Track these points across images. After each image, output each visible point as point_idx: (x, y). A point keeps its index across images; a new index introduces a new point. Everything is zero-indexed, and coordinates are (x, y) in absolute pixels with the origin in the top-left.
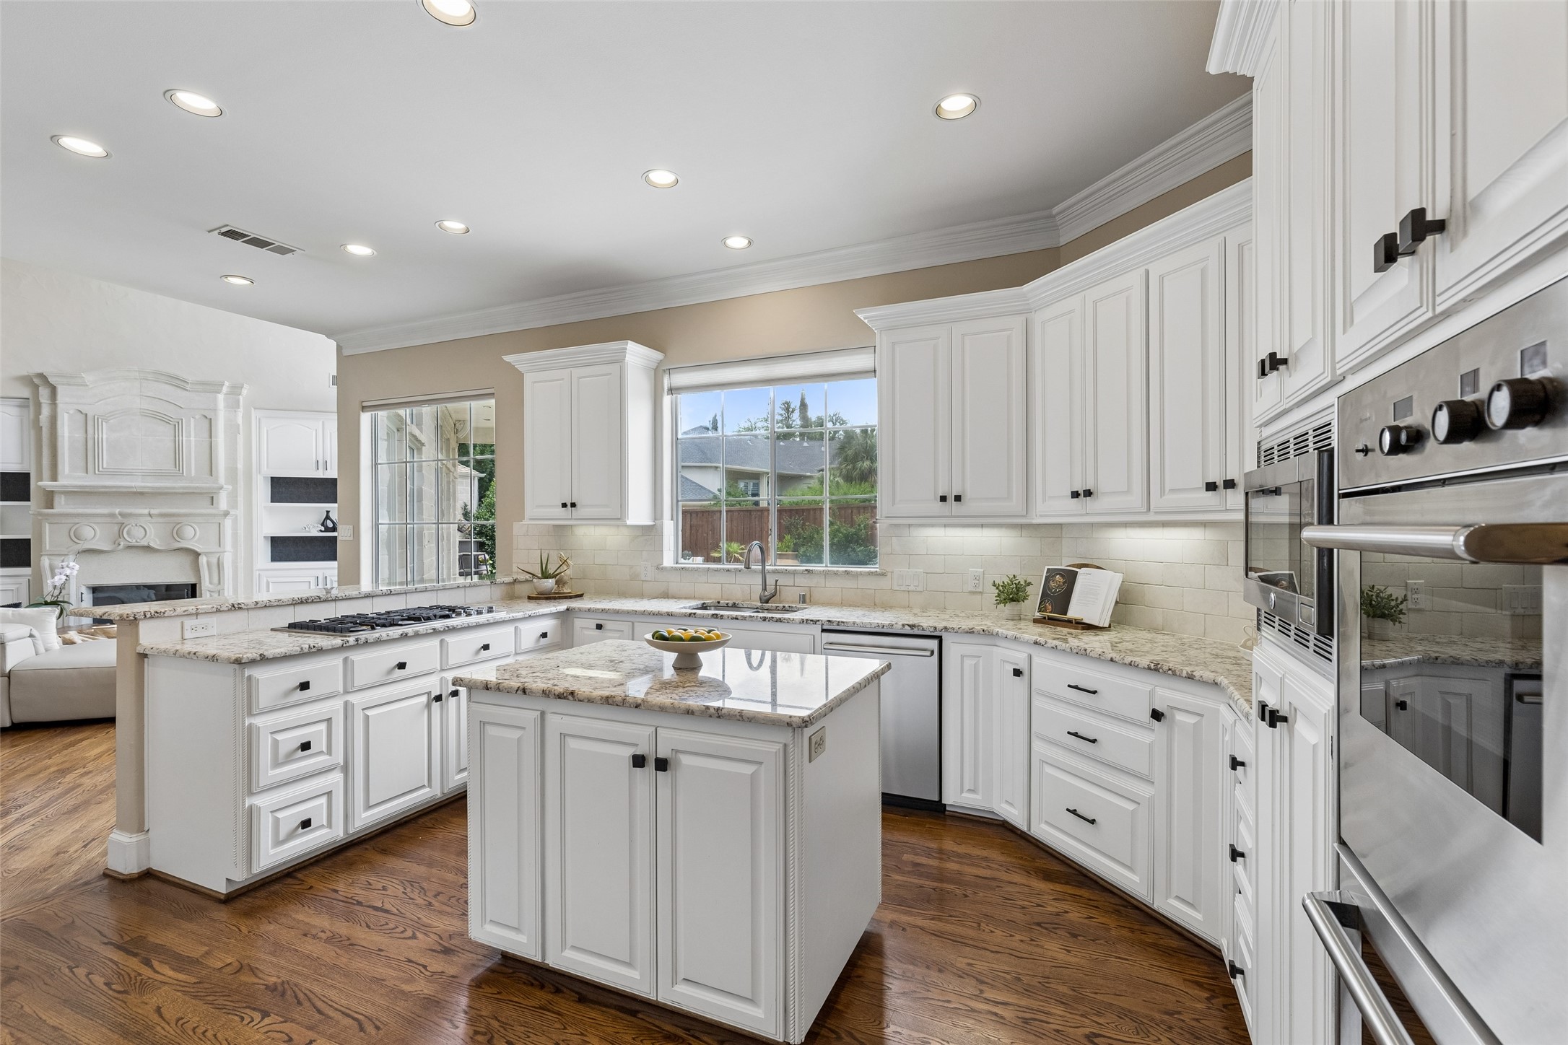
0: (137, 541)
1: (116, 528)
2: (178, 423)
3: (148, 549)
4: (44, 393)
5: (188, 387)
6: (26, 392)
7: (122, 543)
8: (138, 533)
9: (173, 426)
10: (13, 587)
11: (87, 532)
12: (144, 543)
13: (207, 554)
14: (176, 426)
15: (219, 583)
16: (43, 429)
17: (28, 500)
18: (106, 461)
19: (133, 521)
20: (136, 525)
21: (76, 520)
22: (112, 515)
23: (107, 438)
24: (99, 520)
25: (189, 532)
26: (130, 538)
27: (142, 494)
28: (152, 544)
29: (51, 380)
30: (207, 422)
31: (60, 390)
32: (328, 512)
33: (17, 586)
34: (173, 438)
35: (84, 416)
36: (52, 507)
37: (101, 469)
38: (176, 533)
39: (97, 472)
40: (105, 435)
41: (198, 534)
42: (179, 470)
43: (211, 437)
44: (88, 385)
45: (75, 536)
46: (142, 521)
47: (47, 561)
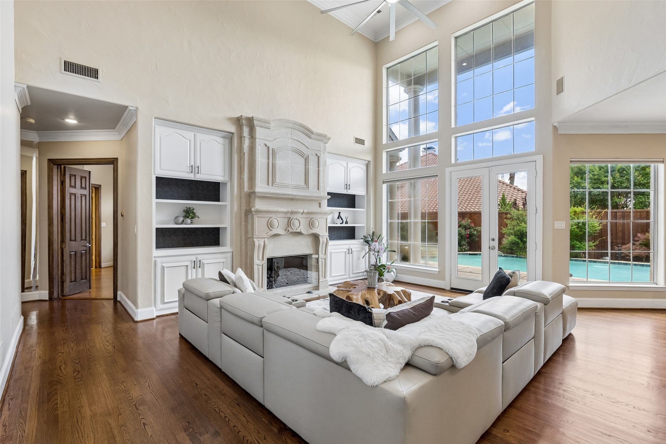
0: (296, 229)
1: (286, 220)
2: (307, 157)
3: (300, 233)
5: (313, 136)
7: (290, 230)
8: (297, 223)
9: (304, 159)
11: (275, 223)
12: (299, 230)
13: (321, 236)
14: (307, 160)
15: (325, 254)
16: (245, 154)
18: (277, 178)
19: (294, 216)
20: (296, 219)
21: (271, 216)
22: (286, 212)
23: (277, 163)
24: (280, 215)
25: (316, 223)
26: (294, 227)
28: (303, 232)
29: (252, 122)
30: (317, 157)
31: (257, 129)
32: (340, 213)
33: (225, 259)
34: (304, 166)
35: (267, 148)
37: (275, 183)
38: (311, 224)
39: (273, 185)
40: (277, 161)
41: (319, 225)
42: (307, 186)
43: (319, 167)
44: (270, 129)
45: (270, 225)
46: (299, 216)
47: (257, 242)
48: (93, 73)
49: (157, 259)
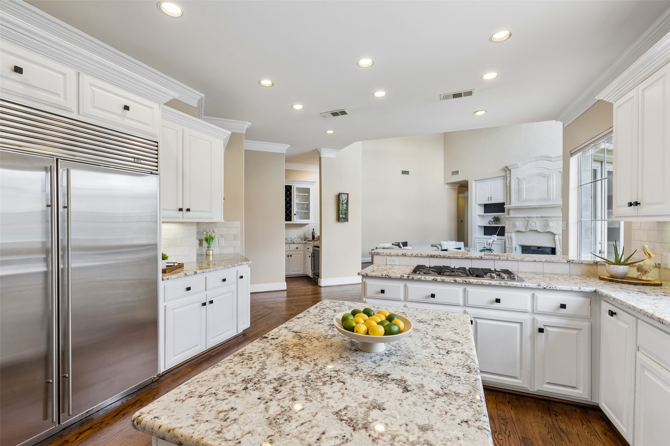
0: (533, 228)
1: (526, 222)
2: (549, 176)
3: (537, 231)
4: (508, 172)
5: (553, 160)
6: (504, 174)
7: (528, 229)
8: (533, 224)
9: (547, 178)
10: (500, 243)
11: (518, 224)
12: (535, 229)
13: (558, 234)
16: (508, 186)
17: (504, 212)
18: (524, 196)
19: (531, 220)
20: (533, 221)
21: (514, 220)
22: (525, 217)
23: (525, 187)
24: (521, 219)
25: (551, 224)
26: (531, 227)
27: (536, 208)
28: (538, 230)
29: (509, 168)
30: (560, 174)
31: (512, 170)
34: (547, 183)
35: (518, 179)
36: (509, 215)
37: (523, 199)
38: (547, 225)
39: (522, 201)
40: (524, 186)
41: (555, 225)
42: (549, 197)
43: (562, 181)
44: (519, 167)
45: (515, 226)
46: (535, 220)
47: (507, 234)
48: (457, 172)
49: (475, 239)
